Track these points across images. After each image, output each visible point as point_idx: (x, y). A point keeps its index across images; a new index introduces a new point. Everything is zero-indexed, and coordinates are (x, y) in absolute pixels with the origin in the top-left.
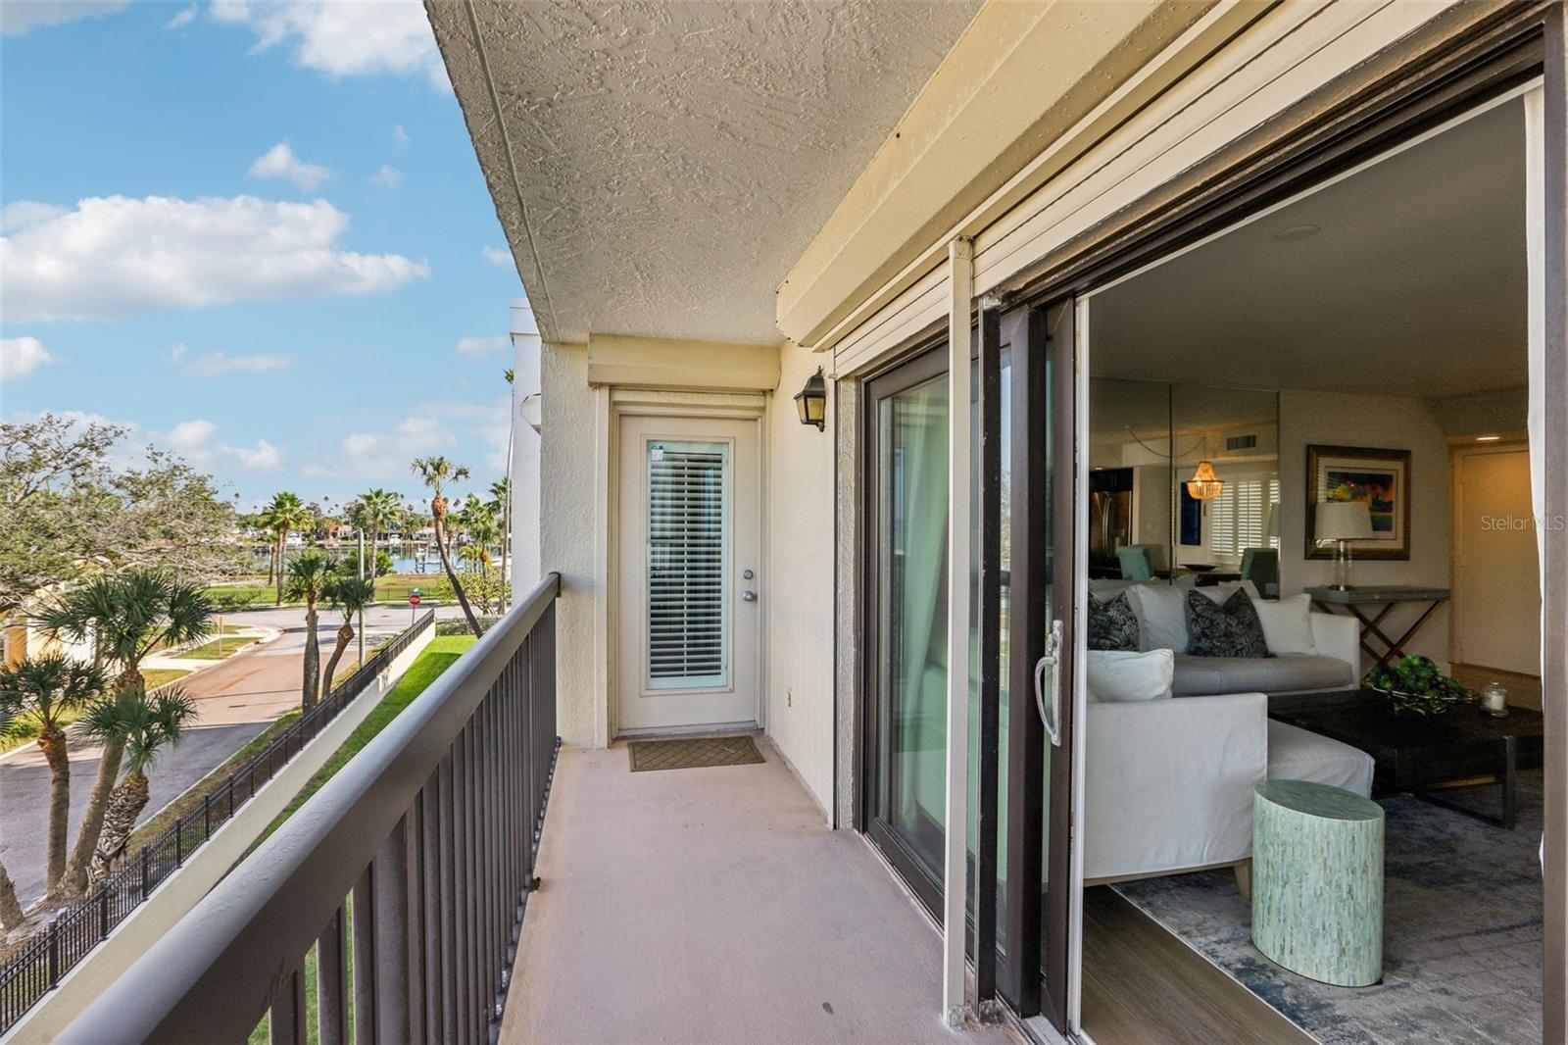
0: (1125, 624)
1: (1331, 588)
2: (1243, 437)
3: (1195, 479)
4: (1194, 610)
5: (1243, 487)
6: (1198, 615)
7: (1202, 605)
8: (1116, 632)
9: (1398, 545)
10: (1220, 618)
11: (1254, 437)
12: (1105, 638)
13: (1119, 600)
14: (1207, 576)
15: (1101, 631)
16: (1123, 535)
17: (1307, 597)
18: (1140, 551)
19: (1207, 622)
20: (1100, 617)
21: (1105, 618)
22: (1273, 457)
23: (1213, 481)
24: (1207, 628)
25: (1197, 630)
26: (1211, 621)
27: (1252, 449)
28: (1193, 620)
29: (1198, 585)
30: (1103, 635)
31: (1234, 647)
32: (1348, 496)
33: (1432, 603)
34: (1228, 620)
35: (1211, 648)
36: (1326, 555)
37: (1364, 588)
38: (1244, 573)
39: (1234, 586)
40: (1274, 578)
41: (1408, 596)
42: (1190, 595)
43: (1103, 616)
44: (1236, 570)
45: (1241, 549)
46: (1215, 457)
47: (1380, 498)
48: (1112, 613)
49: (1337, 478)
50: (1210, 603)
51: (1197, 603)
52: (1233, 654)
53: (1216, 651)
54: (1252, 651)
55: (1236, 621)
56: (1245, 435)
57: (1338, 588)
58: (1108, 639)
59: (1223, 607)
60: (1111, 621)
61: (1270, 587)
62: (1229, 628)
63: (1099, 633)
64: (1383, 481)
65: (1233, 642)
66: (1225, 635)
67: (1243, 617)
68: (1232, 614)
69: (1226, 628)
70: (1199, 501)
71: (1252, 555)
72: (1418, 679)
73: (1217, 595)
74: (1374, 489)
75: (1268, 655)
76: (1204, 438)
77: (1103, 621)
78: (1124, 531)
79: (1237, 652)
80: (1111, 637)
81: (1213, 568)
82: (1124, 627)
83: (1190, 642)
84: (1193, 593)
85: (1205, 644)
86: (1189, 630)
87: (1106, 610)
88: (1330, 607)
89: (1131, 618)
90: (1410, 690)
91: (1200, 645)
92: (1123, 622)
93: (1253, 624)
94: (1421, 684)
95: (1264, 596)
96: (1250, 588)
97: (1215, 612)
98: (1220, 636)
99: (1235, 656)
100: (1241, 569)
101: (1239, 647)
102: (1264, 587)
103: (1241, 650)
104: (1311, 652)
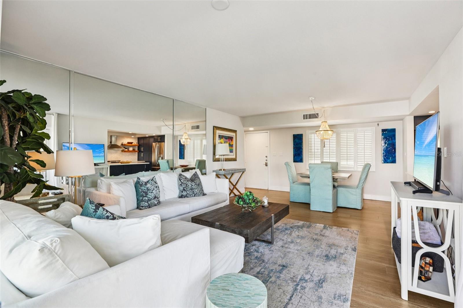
0: (154, 190)
1: (220, 170)
2: (196, 126)
3: (183, 138)
4: (180, 181)
5: (196, 141)
6: (182, 183)
7: (183, 179)
8: (150, 194)
9: (234, 157)
10: (189, 183)
11: (199, 126)
12: (146, 197)
13: (152, 180)
14: (186, 169)
15: (144, 194)
16: (162, 156)
17: (215, 173)
18: (166, 161)
19: (185, 185)
20: (143, 188)
21: (145, 188)
22: (204, 132)
23: (187, 139)
24: (185, 187)
25: (182, 188)
26: (186, 185)
27: (198, 129)
28: (180, 185)
29: (183, 171)
30: (145, 195)
31: (194, 193)
32: (223, 142)
33: (242, 173)
34: (192, 183)
35: (186, 195)
36: (218, 160)
37: (227, 169)
38: (196, 167)
39: (193, 171)
40: (205, 168)
41: (237, 171)
42: (179, 176)
43: (145, 187)
44: (194, 167)
45: (195, 159)
46: (188, 132)
47: (230, 143)
48: (149, 185)
49: (221, 137)
50: (186, 178)
51: (182, 178)
52: (193, 196)
53: (188, 195)
54: (199, 194)
55: (194, 184)
56: (197, 125)
57: (221, 170)
58: (147, 197)
59: (190, 179)
60: (148, 189)
61: (204, 171)
62: (192, 186)
63: (143, 195)
64: (231, 138)
65: (193, 192)
66: (191, 189)
67: (197, 182)
68: (193, 181)
69: (191, 186)
70: (184, 145)
71: (198, 161)
72: (249, 200)
73: (188, 175)
74: (229, 140)
75: (204, 195)
76: (185, 125)
77: (144, 189)
78: (162, 155)
79: (195, 195)
80: (148, 196)
81: (188, 166)
82: (154, 191)
83: (180, 193)
84: (180, 175)
85: (184, 193)
86: (179, 188)
87: (146, 184)
88: (220, 176)
89: (157, 187)
90: (248, 204)
91: (183, 194)
92: (153, 189)
93: (200, 185)
94: (250, 201)
95: (202, 174)
96: (198, 171)
97: (188, 181)
98: (189, 190)
99: (194, 196)
100: (195, 166)
101: (195, 193)
102: (202, 170)
103: (196, 194)
104: (216, 191)
